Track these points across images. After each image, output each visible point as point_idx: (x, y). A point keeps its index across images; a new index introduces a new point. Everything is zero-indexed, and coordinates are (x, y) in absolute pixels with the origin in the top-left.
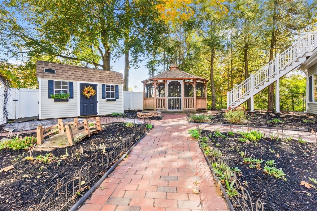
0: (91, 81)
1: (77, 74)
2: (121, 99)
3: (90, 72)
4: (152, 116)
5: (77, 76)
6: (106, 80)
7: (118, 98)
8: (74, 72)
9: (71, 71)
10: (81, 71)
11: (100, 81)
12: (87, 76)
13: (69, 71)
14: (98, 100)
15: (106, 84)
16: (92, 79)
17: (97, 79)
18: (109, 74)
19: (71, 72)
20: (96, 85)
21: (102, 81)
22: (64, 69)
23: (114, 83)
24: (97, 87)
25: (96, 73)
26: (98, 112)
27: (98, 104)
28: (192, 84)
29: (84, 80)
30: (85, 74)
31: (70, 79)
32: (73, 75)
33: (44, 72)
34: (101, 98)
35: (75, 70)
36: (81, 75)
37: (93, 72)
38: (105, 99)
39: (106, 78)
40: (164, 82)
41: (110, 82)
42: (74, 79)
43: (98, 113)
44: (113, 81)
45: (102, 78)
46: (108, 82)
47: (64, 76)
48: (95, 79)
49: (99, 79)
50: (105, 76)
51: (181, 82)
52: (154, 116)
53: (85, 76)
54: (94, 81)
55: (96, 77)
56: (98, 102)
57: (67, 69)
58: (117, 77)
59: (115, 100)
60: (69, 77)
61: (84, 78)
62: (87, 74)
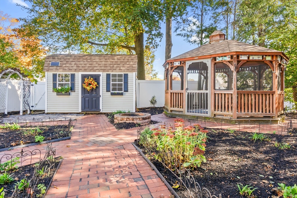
0: (93, 71)
1: (80, 64)
2: (132, 93)
3: (94, 61)
4: (123, 122)
5: (79, 67)
6: (112, 68)
7: (127, 91)
8: (77, 63)
9: (74, 61)
10: (85, 60)
11: (104, 70)
12: (90, 66)
13: (72, 61)
14: (101, 94)
15: (111, 73)
16: (95, 68)
17: (101, 68)
18: (118, 59)
19: (74, 63)
20: (99, 76)
21: (106, 70)
22: (68, 60)
23: (121, 71)
24: (101, 78)
25: (102, 60)
26: (101, 108)
27: (101, 99)
28: (228, 64)
29: (85, 70)
30: (89, 63)
31: (71, 70)
32: (75, 65)
33: (50, 65)
34: (106, 91)
35: (79, 60)
36: (83, 65)
37: (98, 60)
38: (110, 93)
39: (112, 66)
40: (182, 65)
41: (116, 70)
42: (76, 70)
43: (101, 110)
44: (122, 68)
45: (107, 65)
46: (114, 70)
47: (67, 68)
48: (98, 68)
49: (103, 68)
50: (112, 63)
51: (209, 62)
52: (127, 122)
53: (88, 65)
54: (97, 70)
55: (99, 66)
56: (101, 96)
57: (71, 60)
58: (128, 63)
59: (122, 94)
60: (71, 68)
61: (86, 68)
62: (91, 63)
